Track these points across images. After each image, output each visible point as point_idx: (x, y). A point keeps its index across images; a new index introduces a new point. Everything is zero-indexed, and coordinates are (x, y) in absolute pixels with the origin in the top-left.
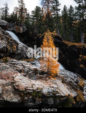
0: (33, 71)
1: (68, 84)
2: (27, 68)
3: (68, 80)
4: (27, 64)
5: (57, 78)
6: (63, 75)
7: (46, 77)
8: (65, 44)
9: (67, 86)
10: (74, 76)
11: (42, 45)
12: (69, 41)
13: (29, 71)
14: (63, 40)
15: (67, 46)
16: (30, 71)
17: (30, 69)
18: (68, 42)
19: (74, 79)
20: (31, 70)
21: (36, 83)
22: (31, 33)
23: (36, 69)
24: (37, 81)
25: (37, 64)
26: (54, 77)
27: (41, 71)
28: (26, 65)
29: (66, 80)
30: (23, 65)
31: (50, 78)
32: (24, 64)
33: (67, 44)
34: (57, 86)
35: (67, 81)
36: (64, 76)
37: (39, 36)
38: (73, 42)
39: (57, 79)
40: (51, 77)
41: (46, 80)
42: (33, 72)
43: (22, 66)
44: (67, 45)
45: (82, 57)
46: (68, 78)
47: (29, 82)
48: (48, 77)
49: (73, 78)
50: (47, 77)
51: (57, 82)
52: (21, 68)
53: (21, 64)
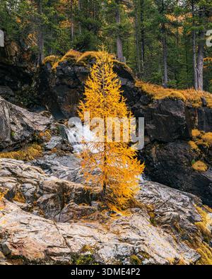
0: (54, 192)
1: (169, 228)
2: (32, 184)
3: (169, 213)
4: (28, 169)
5: (133, 209)
6: (151, 201)
7: (101, 209)
8: (144, 93)
9: (165, 234)
10: (183, 201)
11: (84, 102)
12: (158, 82)
13: (39, 193)
14: (136, 79)
15: (151, 101)
16: (42, 195)
17: (41, 188)
18: (152, 86)
19: (183, 209)
20: (48, 190)
21: (76, 232)
22: (16, 49)
23: (63, 184)
24: (76, 225)
25: (55, 168)
26: (123, 209)
27: (79, 190)
28: (25, 174)
29: (162, 215)
30: (14, 174)
31: (114, 213)
32: (18, 171)
33: (150, 92)
34: (139, 234)
35: (164, 219)
36: (152, 204)
37: (49, 62)
38: (170, 87)
39: (132, 212)
40: (114, 209)
41: (103, 218)
42: (53, 198)
43: (13, 179)
44: (152, 96)
45: (199, 137)
46: (165, 207)
47: (53, 229)
48: (107, 208)
49: (180, 207)
50: (103, 209)
51: (136, 222)
52: (10, 185)
53: (6, 172)
